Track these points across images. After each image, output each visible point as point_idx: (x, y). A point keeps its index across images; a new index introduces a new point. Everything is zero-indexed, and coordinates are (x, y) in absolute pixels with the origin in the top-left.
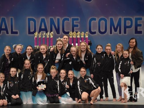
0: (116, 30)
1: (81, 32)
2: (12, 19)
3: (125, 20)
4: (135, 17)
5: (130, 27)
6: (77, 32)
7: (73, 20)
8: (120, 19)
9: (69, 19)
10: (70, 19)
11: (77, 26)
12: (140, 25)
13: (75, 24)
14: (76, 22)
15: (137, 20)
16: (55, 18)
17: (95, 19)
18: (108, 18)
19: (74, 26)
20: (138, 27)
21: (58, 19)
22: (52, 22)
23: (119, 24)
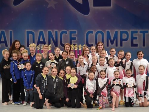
0: (112, 43)
1: (78, 45)
2: (11, 32)
3: (122, 33)
4: (131, 30)
5: (126, 40)
6: (74, 45)
7: (71, 33)
8: (116, 32)
9: (66, 32)
10: (68, 32)
11: (75, 39)
12: (136, 38)
13: (72, 37)
14: (73, 35)
15: (132, 33)
16: (53, 31)
17: (92, 32)
18: (105, 31)
19: (71, 39)
20: (134, 40)
21: (56, 32)
22: (50, 35)
23: (116, 37)
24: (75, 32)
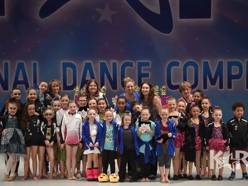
24: (147, 64)
